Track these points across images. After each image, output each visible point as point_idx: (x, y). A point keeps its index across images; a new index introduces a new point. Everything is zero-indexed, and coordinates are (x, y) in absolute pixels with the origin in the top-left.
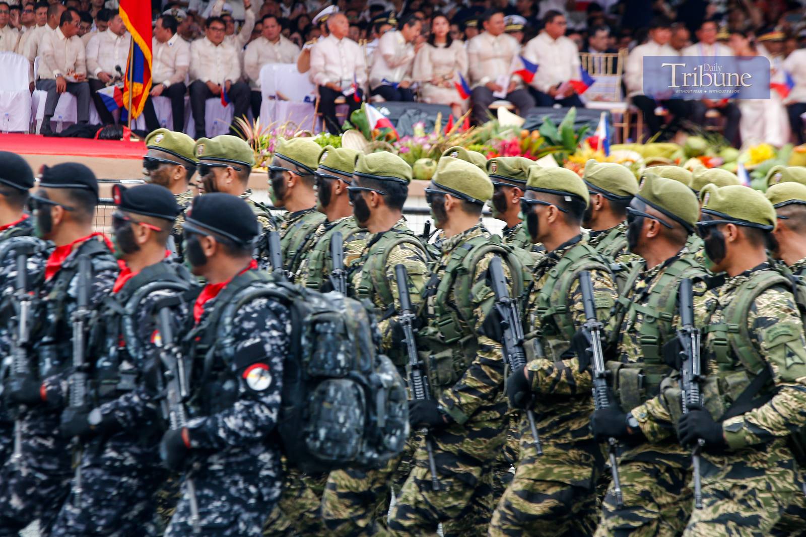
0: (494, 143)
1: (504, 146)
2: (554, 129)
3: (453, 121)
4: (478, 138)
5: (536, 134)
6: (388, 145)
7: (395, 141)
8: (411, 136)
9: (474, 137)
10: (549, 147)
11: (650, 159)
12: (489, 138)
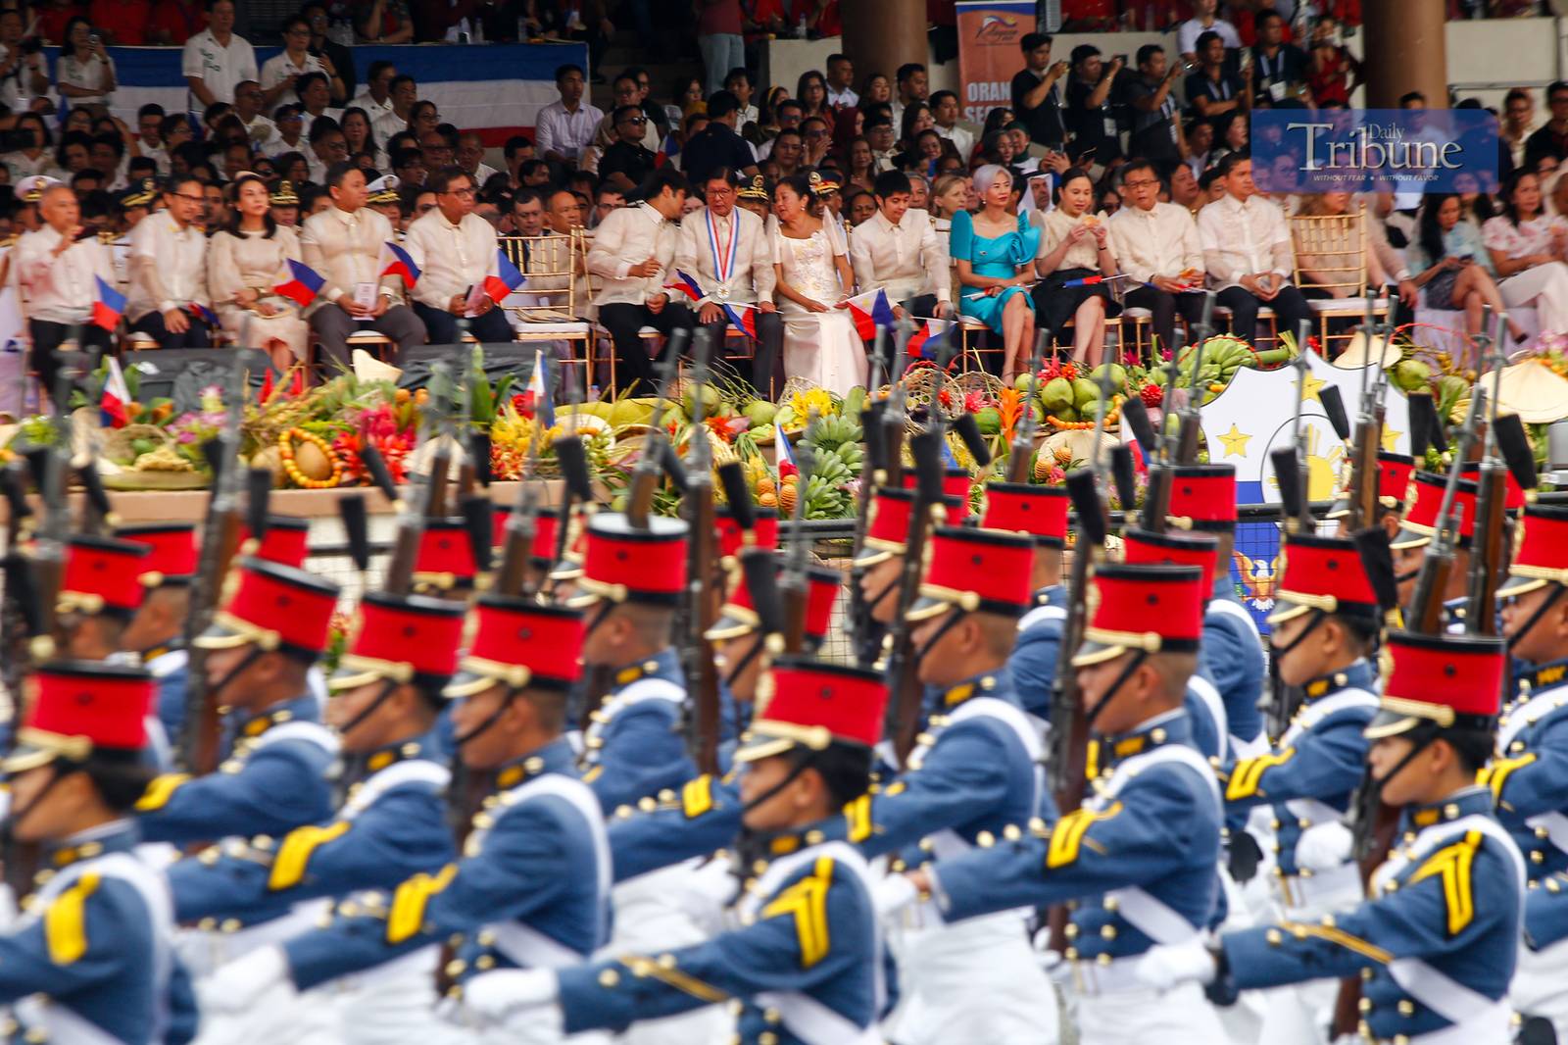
0: (347, 415)
1: (365, 420)
2: (452, 384)
3: (274, 377)
4: (319, 409)
5: (421, 394)
6: (157, 430)
7: (172, 422)
8: (198, 410)
9: (312, 407)
10: (447, 417)
11: (626, 426)
12: (339, 406)
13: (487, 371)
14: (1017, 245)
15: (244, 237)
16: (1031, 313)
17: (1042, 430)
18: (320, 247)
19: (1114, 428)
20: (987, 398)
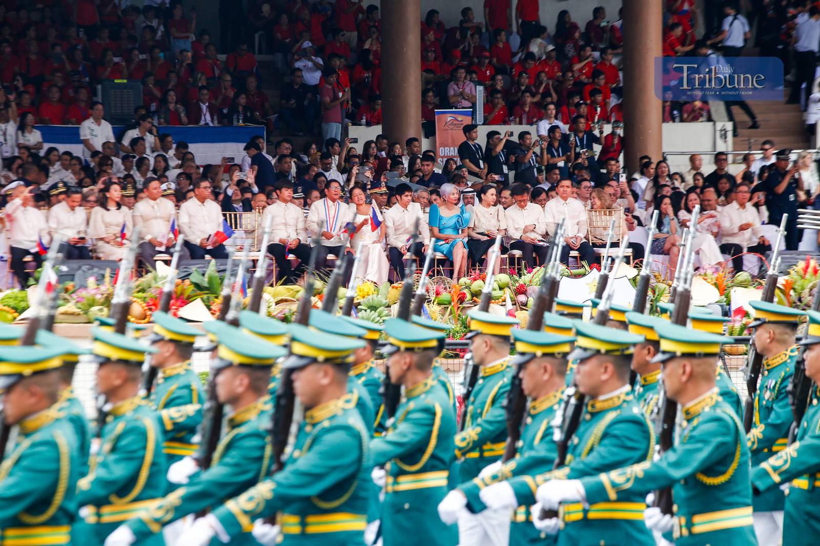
0: (153, 290)
1: (161, 294)
2: (201, 277)
4: (140, 288)
5: (187, 282)
6: (66, 296)
7: (73, 292)
8: (84, 287)
9: (138, 286)
10: (199, 292)
11: (280, 298)
12: (150, 287)
13: (219, 272)
14: (460, 220)
15: (108, 210)
16: (466, 251)
17: (471, 304)
18: (141, 216)
19: (504, 303)
20: (445, 288)
